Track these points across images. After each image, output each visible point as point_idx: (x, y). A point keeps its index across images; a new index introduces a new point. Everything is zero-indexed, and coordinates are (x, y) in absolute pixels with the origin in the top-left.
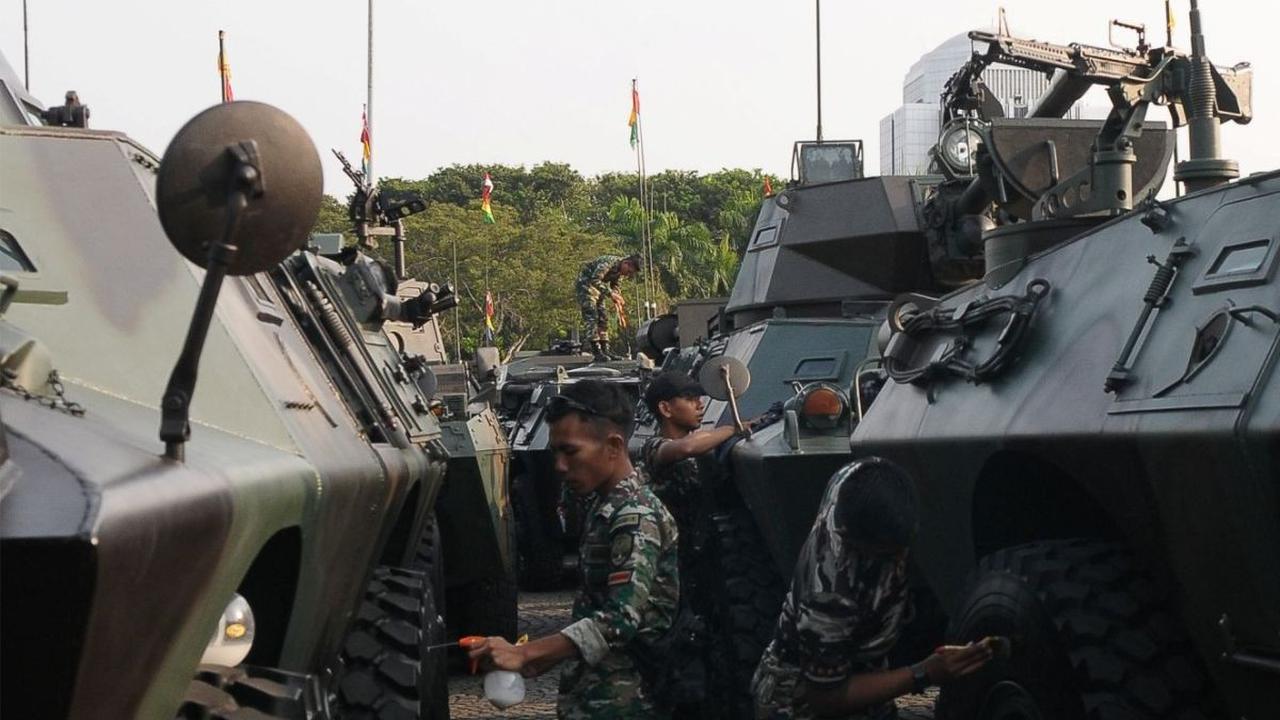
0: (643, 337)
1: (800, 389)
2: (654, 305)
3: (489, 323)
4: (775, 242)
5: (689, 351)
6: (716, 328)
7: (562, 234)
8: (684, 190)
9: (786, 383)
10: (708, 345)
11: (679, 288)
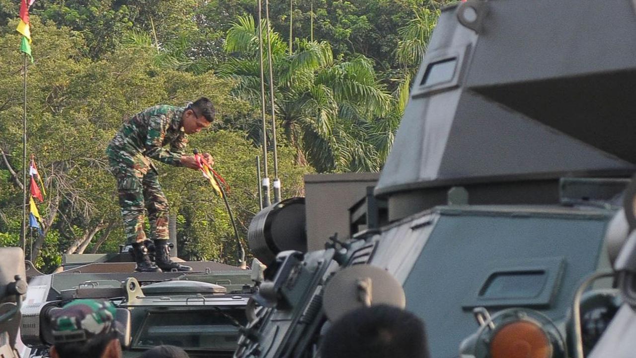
0: (257, 235)
1: (485, 318)
2: (278, 184)
3: (34, 210)
4: (454, 83)
5: (318, 256)
6: (362, 220)
7: (152, 74)
8: (343, 9)
9: (468, 309)
10: (347, 247)
11: (331, 159)
